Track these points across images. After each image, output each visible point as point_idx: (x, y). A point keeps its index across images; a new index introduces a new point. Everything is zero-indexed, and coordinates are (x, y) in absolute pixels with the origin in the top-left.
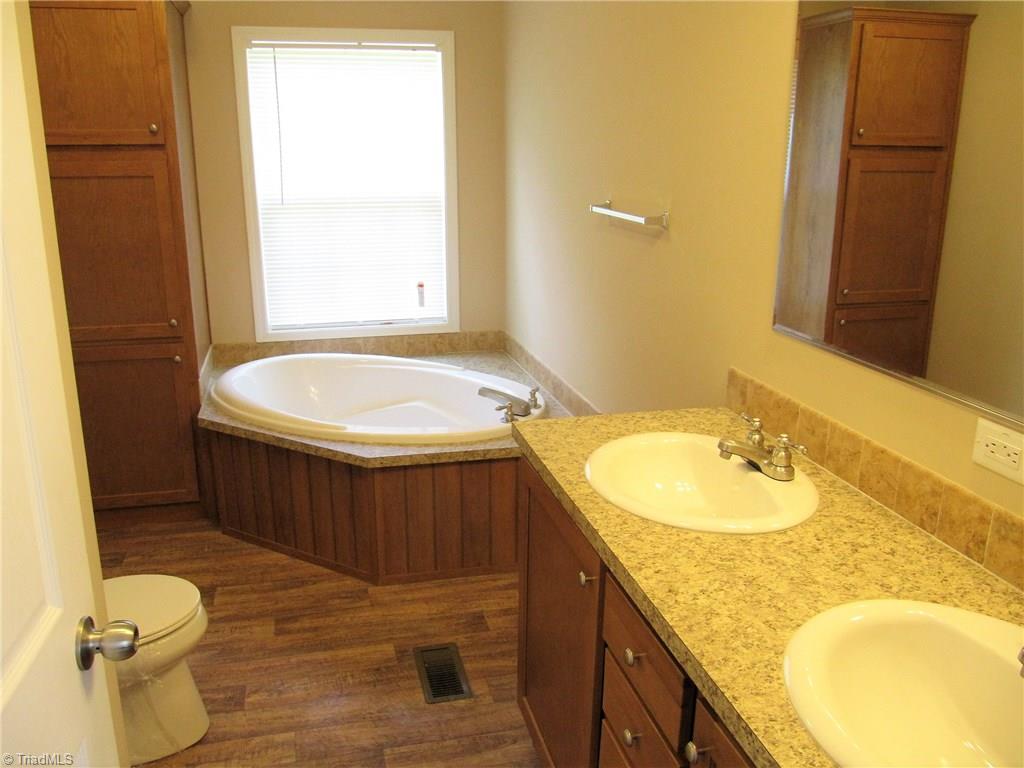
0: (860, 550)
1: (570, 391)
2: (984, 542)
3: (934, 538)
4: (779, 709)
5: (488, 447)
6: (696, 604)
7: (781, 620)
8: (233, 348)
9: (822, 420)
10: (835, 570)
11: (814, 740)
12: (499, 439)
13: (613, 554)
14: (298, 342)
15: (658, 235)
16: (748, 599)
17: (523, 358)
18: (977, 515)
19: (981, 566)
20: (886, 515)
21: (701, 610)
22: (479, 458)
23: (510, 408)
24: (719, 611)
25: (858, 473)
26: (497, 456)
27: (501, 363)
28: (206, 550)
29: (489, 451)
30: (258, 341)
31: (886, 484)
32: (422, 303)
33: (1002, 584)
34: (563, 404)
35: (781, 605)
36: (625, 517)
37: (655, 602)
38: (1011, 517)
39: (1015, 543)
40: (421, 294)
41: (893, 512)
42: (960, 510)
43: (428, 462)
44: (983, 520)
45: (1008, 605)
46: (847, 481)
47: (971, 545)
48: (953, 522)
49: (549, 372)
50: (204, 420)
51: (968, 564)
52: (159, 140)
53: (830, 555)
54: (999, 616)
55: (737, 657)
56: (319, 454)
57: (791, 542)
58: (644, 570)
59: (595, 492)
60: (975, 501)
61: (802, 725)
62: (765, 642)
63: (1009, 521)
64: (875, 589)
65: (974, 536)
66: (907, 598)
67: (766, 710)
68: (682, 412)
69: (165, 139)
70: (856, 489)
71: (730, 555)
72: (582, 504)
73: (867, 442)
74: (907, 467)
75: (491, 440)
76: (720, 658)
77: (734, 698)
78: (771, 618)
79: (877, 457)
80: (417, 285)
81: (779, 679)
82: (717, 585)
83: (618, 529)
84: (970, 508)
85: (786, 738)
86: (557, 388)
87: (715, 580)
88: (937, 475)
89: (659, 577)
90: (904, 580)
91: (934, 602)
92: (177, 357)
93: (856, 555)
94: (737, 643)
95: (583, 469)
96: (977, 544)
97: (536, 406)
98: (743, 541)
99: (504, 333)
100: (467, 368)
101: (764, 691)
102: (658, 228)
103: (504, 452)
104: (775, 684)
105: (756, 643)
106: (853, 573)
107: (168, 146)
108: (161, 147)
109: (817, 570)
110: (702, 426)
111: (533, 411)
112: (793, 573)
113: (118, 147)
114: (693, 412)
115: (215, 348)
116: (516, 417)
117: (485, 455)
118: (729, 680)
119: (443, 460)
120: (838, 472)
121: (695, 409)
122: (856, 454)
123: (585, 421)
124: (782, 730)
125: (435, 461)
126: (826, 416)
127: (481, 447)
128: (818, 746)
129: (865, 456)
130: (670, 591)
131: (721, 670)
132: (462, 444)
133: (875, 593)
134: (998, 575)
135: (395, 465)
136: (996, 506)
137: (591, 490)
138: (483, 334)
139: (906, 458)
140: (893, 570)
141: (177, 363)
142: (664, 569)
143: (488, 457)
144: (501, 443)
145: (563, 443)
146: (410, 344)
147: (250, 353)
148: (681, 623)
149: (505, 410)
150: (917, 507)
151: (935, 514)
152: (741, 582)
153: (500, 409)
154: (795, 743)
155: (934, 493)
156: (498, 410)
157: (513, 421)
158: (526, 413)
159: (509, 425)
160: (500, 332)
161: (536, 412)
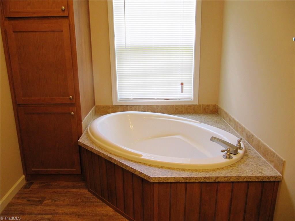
1: (259, 141)
5: (217, 175)
8: (103, 107)
12: (223, 169)
14: (129, 106)
17: (228, 119)
22: (212, 181)
23: (228, 151)
26: (222, 180)
27: (216, 119)
28: (79, 200)
29: (218, 177)
30: (113, 105)
32: (182, 92)
34: (253, 147)
40: (182, 88)
43: (184, 181)
49: (244, 128)
50: (80, 142)
52: (66, 14)
56: (127, 169)
69: (68, 13)
75: (218, 169)
80: (180, 83)
86: (250, 138)
92: (72, 113)
97: (240, 148)
99: (217, 106)
100: (201, 122)
103: (226, 179)
107: (70, 17)
108: (67, 17)
111: (239, 151)
113: (48, 17)
115: (96, 107)
116: (231, 155)
119: (192, 181)
125: (187, 181)
127: (213, 175)
135: (165, 181)
138: (208, 106)
141: (72, 115)
143: (217, 180)
144: (224, 171)
146: (176, 109)
147: (110, 109)
149: (226, 152)
153: (224, 151)
156: (222, 151)
157: (230, 158)
158: (236, 153)
159: (228, 160)
160: (216, 105)
161: (241, 152)
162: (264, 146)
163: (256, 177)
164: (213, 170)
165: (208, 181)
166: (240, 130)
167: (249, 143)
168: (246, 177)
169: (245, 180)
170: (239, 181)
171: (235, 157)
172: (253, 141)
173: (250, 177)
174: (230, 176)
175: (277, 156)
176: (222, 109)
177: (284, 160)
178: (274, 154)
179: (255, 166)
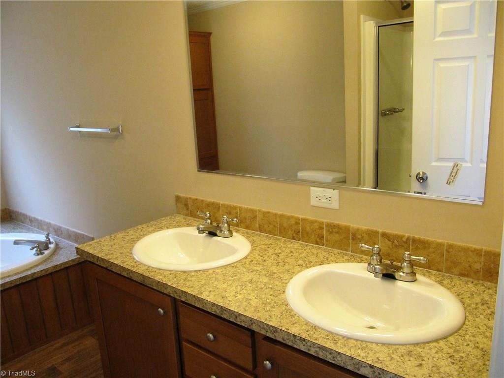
0: (280, 255)
1: (68, 230)
2: (323, 237)
3: (300, 242)
4: (305, 326)
5: (33, 271)
6: (238, 299)
7: (276, 292)
9: (234, 207)
10: (277, 266)
11: (328, 331)
12: (37, 266)
13: (182, 292)
15: (116, 137)
16: (256, 289)
17: (28, 220)
18: (317, 227)
19: (324, 247)
20: (276, 239)
21: (243, 300)
23: (38, 247)
24: (250, 298)
25: (258, 226)
26: (40, 275)
27: (12, 226)
29: (35, 273)
31: (272, 226)
33: (336, 251)
34: (64, 239)
35: (270, 286)
36: (175, 273)
37: (221, 304)
38: (333, 223)
39: (337, 233)
41: (279, 237)
42: (310, 227)
44: (321, 228)
45: (343, 257)
46: (253, 230)
47: (318, 240)
48: (308, 233)
51: (319, 248)
53: (272, 261)
54: (343, 262)
55: (273, 313)
57: (252, 261)
58: (204, 293)
59: (149, 267)
60: (316, 221)
61: (319, 328)
62: (278, 303)
63: (332, 225)
64: (298, 268)
65: (318, 236)
66: (311, 267)
67: (302, 328)
68: (159, 221)
70: (258, 233)
71: (233, 274)
72: (148, 274)
73: (260, 211)
74: (281, 216)
75: (33, 267)
76: (268, 316)
77: (287, 329)
78: (271, 293)
79: (266, 215)
81: (295, 315)
82: (239, 288)
83: (176, 280)
84: (314, 224)
85: (318, 335)
86: (58, 231)
87: (237, 286)
88: (296, 215)
89: (213, 294)
90: (304, 261)
91: (321, 265)
93: (280, 257)
94: (268, 308)
95: (134, 259)
96: (320, 239)
97: (50, 243)
98: (233, 267)
99: (8, 209)
101: (294, 322)
102: (116, 134)
104: (296, 317)
105: (275, 305)
106: (285, 264)
109: (271, 268)
110: (174, 225)
111: (50, 246)
112: (264, 272)
114: (164, 220)
116: (42, 251)
117: (32, 276)
118: (279, 323)
120: (247, 228)
121: (164, 218)
122: (255, 217)
123: (115, 236)
124: (314, 333)
126: (235, 205)
127: (29, 273)
128: (332, 333)
129: (259, 217)
130: (223, 298)
131: (272, 321)
132: (16, 274)
133: (299, 269)
134: (332, 248)
136: (325, 221)
137: (146, 267)
139: (280, 212)
140: (297, 258)
142: (211, 289)
143: (35, 277)
144: (40, 267)
145: (113, 249)
148: (240, 309)
149: (36, 249)
150: (290, 232)
151: (299, 232)
152: (248, 283)
153: (33, 248)
154: (323, 336)
155: (297, 223)
156: (31, 249)
157: (41, 254)
158: (47, 248)
159: (40, 256)
160: (6, 209)
161: (52, 246)
162: (74, 232)
163: (72, 260)
164: (27, 270)
165: (24, 281)
166: (45, 227)
167: (59, 236)
168: (62, 264)
169: (62, 267)
170: (57, 270)
171: (46, 252)
172: (62, 233)
173: (66, 263)
174: (46, 268)
175: (86, 236)
176: (16, 212)
177: (92, 236)
178: (84, 235)
179: (70, 253)
